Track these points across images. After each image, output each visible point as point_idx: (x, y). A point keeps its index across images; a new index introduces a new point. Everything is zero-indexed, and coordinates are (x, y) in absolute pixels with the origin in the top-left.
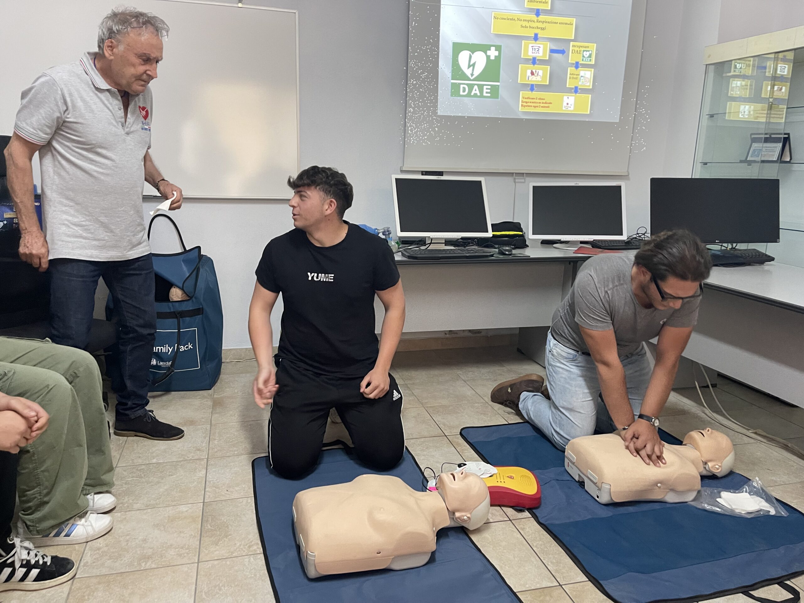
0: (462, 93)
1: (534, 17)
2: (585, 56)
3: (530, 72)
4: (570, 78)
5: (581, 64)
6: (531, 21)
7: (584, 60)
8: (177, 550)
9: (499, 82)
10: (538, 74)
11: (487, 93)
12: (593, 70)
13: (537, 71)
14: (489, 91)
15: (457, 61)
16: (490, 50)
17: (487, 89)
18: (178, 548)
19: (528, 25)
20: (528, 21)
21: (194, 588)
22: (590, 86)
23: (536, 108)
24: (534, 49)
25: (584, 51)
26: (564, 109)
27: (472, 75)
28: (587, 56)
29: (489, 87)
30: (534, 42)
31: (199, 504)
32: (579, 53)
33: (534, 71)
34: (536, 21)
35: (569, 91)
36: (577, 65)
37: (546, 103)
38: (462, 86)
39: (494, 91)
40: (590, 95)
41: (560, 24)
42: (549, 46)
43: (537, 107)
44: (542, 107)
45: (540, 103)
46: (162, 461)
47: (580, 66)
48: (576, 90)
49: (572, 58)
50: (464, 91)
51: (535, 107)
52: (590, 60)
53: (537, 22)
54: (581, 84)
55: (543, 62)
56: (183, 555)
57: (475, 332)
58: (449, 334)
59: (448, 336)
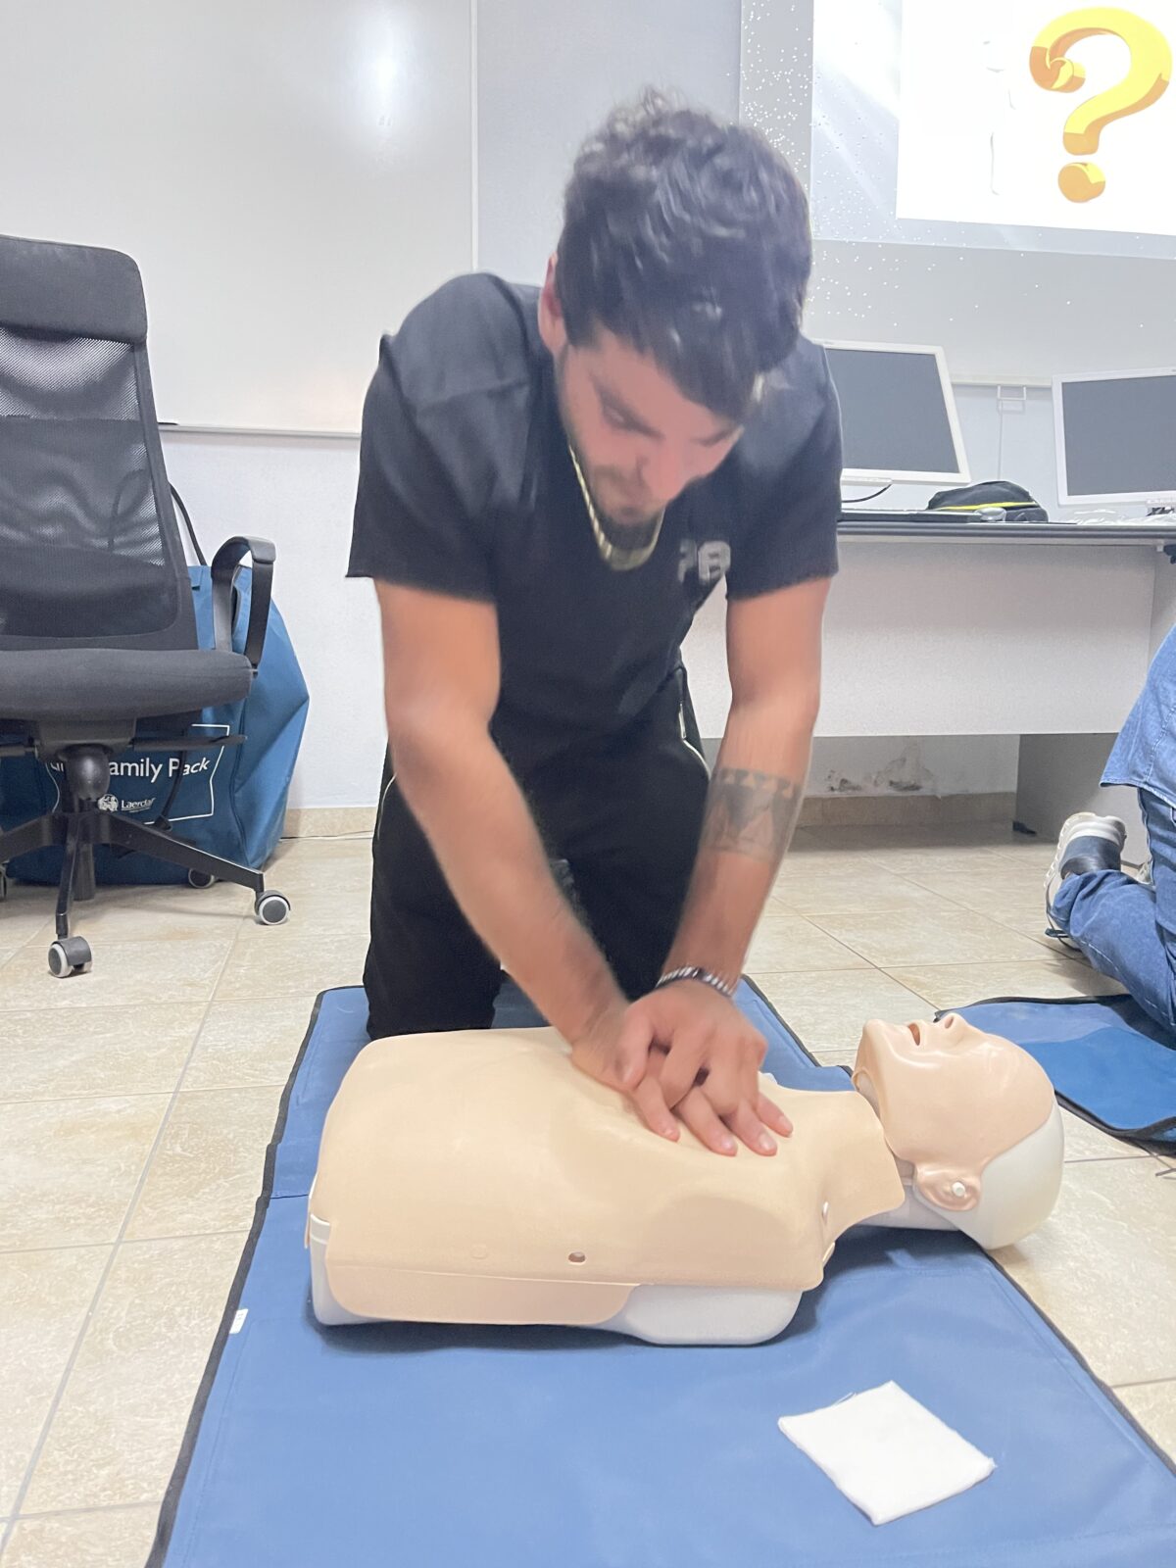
8: (58, 1207)
18: (63, 1202)
21: (81, 1318)
31: (160, 1096)
46: (84, 1005)
56: (72, 1221)
57: (905, 786)
58: (840, 790)
59: (836, 793)
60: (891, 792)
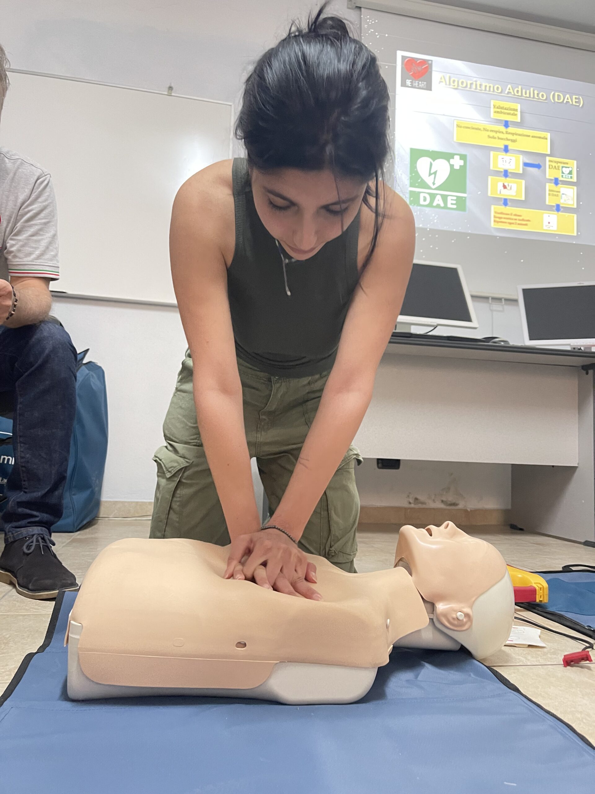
0: (422, 202)
1: (503, 129)
2: (564, 172)
3: (502, 185)
4: (549, 194)
5: (561, 181)
6: (500, 132)
7: (564, 176)
9: (465, 192)
10: (511, 188)
11: (452, 204)
12: (575, 188)
13: (510, 184)
14: (454, 202)
15: (416, 167)
16: (453, 158)
17: (452, 200)
19: (496, 135)
20: (496, 132)
22: (573, 205)
23: (512, 225)
24: (504, 161)
25: (563, 167)
26: (545, 228)
27: (434, 184)
28: (568, 172)
29: (455, 198)
30: (504, 153)
32: (557, 168)
33: (505, 184)
34: (505, 132)
35: (549, 208)
36: (556, 182)
37: (523, 220)
38: (422, 196)
39: (461, 204)
40: (575, 216)
41: (533, 137)
42: (521, 159)
43: (513, 223)
44: (519, 224)
45: (516, 220)
47: (561, 183)
48: (558, 208)
49: (550, 174)
50: (425, 200)
51: (510, 223)
52: (571, 177)
53: (507, 133)
54: (563, 202)
55: (516, 175)
57: (449, 502)
58: (413, 503)
59: (412, 506)
60: (442, 506)
